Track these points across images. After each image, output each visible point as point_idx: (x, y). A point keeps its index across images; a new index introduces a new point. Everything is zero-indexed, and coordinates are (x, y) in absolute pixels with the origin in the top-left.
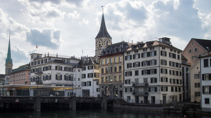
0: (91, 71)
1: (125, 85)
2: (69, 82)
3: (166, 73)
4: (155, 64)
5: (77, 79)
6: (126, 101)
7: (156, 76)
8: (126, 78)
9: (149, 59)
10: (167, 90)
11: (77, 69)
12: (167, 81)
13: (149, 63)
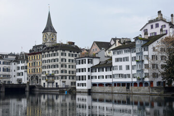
0: (23, 65)
1: (43, 75)
2: (7, 73)
3: (66, 67)
4: (58, 61)
5: (13, 71)
6: (43, 86)
7: (58, 69)
8: (43, 70)
9: (55, 58)
10: (66, 78)
11: (13, 63)
12: (66, 72)
13: (54, 60)
